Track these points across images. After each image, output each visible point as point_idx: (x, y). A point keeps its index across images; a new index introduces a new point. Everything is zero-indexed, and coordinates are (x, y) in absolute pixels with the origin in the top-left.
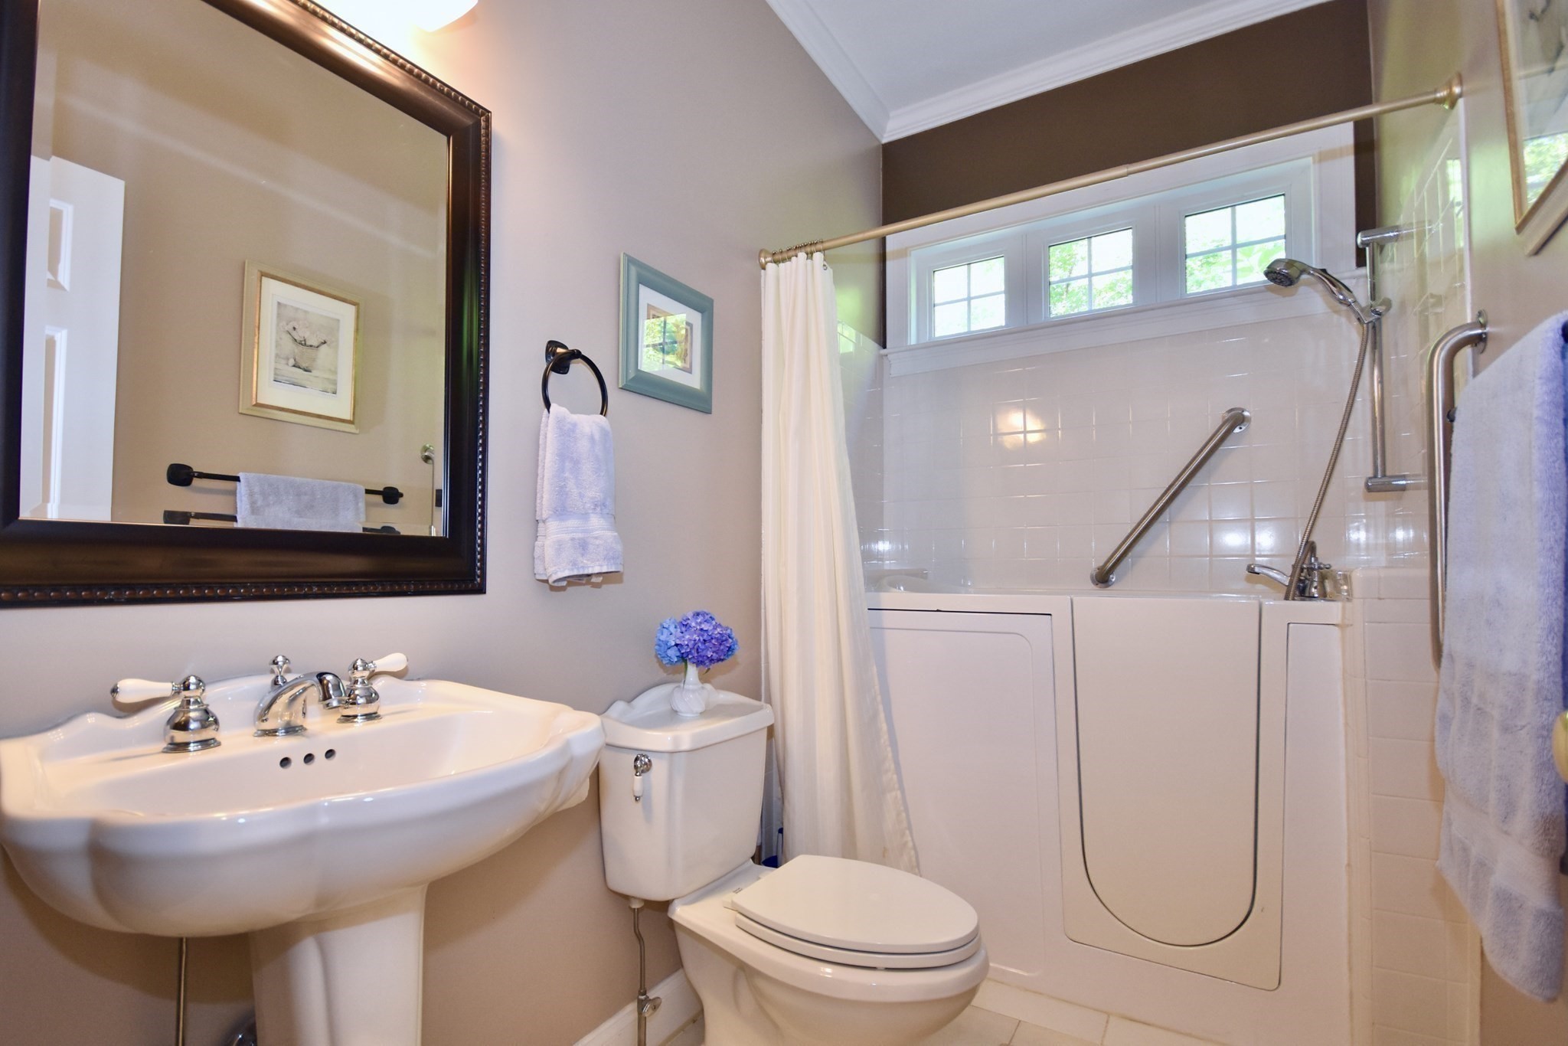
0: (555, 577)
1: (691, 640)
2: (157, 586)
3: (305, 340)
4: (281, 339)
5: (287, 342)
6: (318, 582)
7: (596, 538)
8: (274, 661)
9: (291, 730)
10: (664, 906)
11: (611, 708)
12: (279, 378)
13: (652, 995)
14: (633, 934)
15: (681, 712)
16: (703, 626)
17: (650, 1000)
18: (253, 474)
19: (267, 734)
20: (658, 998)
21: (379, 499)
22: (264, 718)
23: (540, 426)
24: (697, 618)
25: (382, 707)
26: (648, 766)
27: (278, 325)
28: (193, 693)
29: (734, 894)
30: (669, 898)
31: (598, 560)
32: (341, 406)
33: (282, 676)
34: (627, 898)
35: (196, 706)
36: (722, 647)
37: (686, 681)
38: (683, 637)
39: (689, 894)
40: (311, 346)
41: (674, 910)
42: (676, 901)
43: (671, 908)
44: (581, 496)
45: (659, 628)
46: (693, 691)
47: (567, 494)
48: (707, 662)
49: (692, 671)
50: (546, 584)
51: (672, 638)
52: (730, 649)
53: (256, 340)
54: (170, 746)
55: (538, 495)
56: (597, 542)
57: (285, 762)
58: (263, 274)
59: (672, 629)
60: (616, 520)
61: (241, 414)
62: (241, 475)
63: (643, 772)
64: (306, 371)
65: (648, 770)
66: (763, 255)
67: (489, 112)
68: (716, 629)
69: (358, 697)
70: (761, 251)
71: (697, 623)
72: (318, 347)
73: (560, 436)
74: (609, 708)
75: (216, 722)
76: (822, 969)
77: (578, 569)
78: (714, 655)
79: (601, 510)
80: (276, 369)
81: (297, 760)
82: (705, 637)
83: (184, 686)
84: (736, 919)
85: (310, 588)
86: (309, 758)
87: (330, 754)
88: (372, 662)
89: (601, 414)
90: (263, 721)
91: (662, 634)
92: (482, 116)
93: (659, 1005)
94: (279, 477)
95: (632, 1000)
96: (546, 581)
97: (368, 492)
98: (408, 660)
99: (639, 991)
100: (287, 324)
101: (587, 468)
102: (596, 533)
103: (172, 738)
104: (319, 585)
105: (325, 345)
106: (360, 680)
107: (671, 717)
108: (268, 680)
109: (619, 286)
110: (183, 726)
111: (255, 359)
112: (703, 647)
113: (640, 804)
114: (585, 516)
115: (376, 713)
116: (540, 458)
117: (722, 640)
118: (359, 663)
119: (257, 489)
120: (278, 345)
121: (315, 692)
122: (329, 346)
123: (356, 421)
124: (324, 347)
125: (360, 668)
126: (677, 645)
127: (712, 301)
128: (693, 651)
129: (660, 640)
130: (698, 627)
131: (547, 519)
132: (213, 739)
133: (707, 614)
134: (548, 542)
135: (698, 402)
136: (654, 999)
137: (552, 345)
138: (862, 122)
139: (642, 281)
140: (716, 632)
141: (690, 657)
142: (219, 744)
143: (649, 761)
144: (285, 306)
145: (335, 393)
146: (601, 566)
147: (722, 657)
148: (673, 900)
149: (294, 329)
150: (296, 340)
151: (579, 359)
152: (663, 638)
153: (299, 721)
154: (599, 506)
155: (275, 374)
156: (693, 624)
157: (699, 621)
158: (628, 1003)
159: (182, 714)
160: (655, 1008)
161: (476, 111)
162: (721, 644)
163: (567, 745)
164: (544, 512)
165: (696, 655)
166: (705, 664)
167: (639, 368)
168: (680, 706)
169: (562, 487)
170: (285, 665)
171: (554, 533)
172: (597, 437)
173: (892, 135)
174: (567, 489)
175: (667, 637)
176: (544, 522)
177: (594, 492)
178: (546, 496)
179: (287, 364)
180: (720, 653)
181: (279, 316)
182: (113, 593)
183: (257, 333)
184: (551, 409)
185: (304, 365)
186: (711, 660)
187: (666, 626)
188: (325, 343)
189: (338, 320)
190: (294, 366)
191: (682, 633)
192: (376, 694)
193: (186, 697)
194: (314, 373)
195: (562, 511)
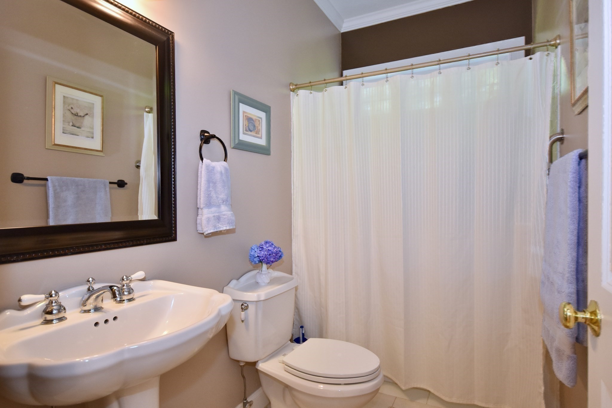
0: (207, 233)
1: (264, 254)
2: (34, 252)
3: (77, 114)
4: (65, 113)
5: (68, 114)
6: (104, 244)
7: (224, 215)
8: (88, 280)
9: (97, 309)
10: (254, 364)
11: (230, 283)
12: (65, 132)
13: (249, 400)
14: (241, 376)
15: (260, 283)
16: (269, 248)
17: (248, 402)
18: (54, 177)
19: (86, 312)
20: (252, 401)
21: (116, 186)
22: (85, 305)
23: (198, 168)
24: (266, 245)
25: (135, 295)
26: (247, 307)
27: (64, 106)
28: (54, 298)
29: (283, 356)
30: (256, 360)
31: (225, 224)
32: (96, 144)
33: (92, 286)
34: (238, 361)
35: (55, 304)
36: (277, 256)
37: (262, 271)
38: (261, 253)
39: (265, 358)
40: (80, 116)
41: (259, 365)
42: (259, 361)
43: (257, 364)
44: (217, 197)
45: (250, 249)
46: (265, 274)
47: (211, 197)
48: (271, 263)
49: (265, 266)
50: (203, 235)
51: (256, 253)
52: (280, 256)
53: (53, 114)
54: (44, 322)
55: (198, 198)
56: (225, 217)
57: (96, 324)
58: (56, 83)
59: (256, 250)
60: (232, 207)
61: (46, 149)
62: (49, 178)
63: (245, 310)
64: (78, 128)
65: (247, 309)
66: (291, 85)
67: (173, 33)
68: (274, 249)
69: (125, 292)
70: (290, 84)
71: (266, 247)
72: (84, 116)
73: (208, 173)
74: (229, 283)
75: (65, 309)
76: (319, 386)
77: (217, 229)
78: (274, 259)
79: (226, 203)
80: (63, 127)
81: (102, 323)
82: (270, 253)
83: (50, 296)
84: (284, 367)
85: (101, 246)
86: (106, 321)
87: (115, 318)
88: (130, 276)
89: (224, 161)
90: (84, 306)
91: (252, 252)
92: (170, 35)
93: (252, 404)
94: (68, 178)
95: (241, 402)
96: (203, 234)
97: (110, 183)
98: (145, 274)
99: (244, 399)
100: (68, 106)
101: (219, 186)
102: (224, 213)
103: (46, 318)
104: (105, 244)
105: (87, 115)
106: (125, 285)
107: (255, 286)
108: (85, 287)
109: (231, 104)
110: (51, 313)
111: (53, 123)
112: (269, 257)
113: (244, 323)
114: (219, 206)
115: (132, 298)
116: (199, 182)
117: (277, 254)
118: (125, 277)
119: (57, 184)
120: (64, 116)
121: (108, 294)
122: (89, 116)
123: (103, 151)
124: (87, 117)
125: (125, 280)
126: (258, 256)
127: (270, 107)
128: (265, 259)
129: (251, 254)
130: (267, 249)
131: (202, 208)
132: (64, 317)
133: (270, 243)
134: (203, 218)
135: (264, 151)
136: (250, 402)
137: (203, 132)
138: (332, 23)
139: (241, 101)
140: (275, 251)
141: (264, 261)
142: (66, 318)
143: (248, 305)
144: (67, 97)
145: (93, 138)
146: (226, 227)
147: (277, 260)
148: (258, 361)
149: (72, 108)
150: (73, 114)
151: (215, 138)
152: (252, 253)
153: (100, 304)
154: (224, 201)
155: (63, 130)
156: (265, 248)
157: (267, 246)
158: (239, 403)
159: (49, 308)
160: (250, 405)
161: (168, 32)
162: (276, 255)
163: (220, 311)
164: (201, 205)
165: (266, 260)
166: (270, 264)
167: (240, 139)
168: (259, 281)
169: (209, 194)
170: (93, 282)
171: (206, 214)
172: (223, 172)
173: (344, 30)
174: (211, 195)
175: (254, 253)
176: (202, 209)
177: (223, 196)
178: (202, 199)
179: (69, 125)
180: (276, 259)
181: (64, 102)
182: (15, 257)
183: (54, 111)
184: (203, 161)
185: (77, 125)
186: (273, 262)
187: (253, 248)
188: (87, 114)
189: (93, 104)
190: (72, 126)
191: (260, 251)
192: (132, 289)
193: (51, 300)
194: (82, 129)
195: (209, 205)
